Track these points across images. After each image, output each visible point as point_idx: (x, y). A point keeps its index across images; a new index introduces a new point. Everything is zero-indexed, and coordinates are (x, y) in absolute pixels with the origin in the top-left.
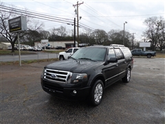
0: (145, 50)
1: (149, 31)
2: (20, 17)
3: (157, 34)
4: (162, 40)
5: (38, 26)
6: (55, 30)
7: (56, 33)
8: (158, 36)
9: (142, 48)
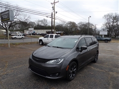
0: (103, 37)
1: (107, 23)
2: (8, 10)
3: (112, 25)
4: (116, 30)
5: (26, 18)
6: (39, 21)
7: (40, 23)
8: (113, 27)
9: (102, 35)
